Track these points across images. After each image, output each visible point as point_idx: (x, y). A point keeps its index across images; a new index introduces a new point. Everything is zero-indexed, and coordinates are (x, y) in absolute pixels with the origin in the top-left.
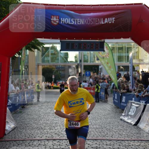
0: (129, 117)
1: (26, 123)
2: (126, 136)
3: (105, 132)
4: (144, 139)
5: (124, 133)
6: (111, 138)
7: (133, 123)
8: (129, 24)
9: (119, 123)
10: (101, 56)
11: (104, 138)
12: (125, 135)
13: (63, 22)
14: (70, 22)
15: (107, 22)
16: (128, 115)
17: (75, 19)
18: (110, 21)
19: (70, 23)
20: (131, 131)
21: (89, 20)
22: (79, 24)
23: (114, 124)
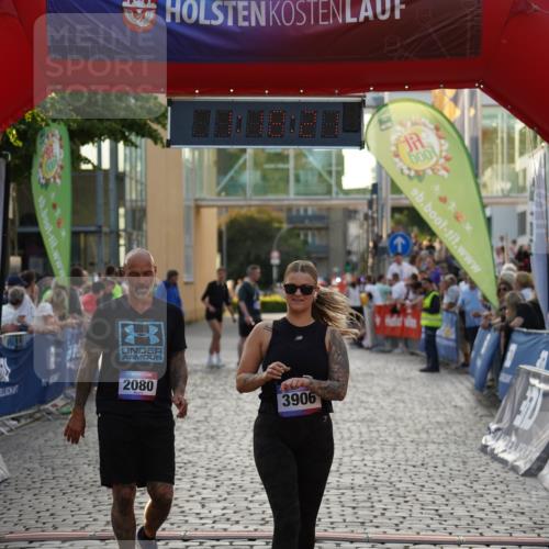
0: (514, 438)
1: (58, 462)
2: (463, 523)
3: (378, 505)
4: (539, 535)
5: (460, 511)
6: (393, 532)
7: (523, 466)
8: (469, 24)
9: (464, 463)
10: (405, 168)
11: (359, 533)
12: (459, 519)
13: (173, 15)
14: (206, 18)
15: (370, 14)
16: (510, 430)
17: (226, 3)
18: (383, 12)
19: (207, 22)
20: (498, 502)
21: (288, 6)
22: (246, 24)
23: (441, 469)
